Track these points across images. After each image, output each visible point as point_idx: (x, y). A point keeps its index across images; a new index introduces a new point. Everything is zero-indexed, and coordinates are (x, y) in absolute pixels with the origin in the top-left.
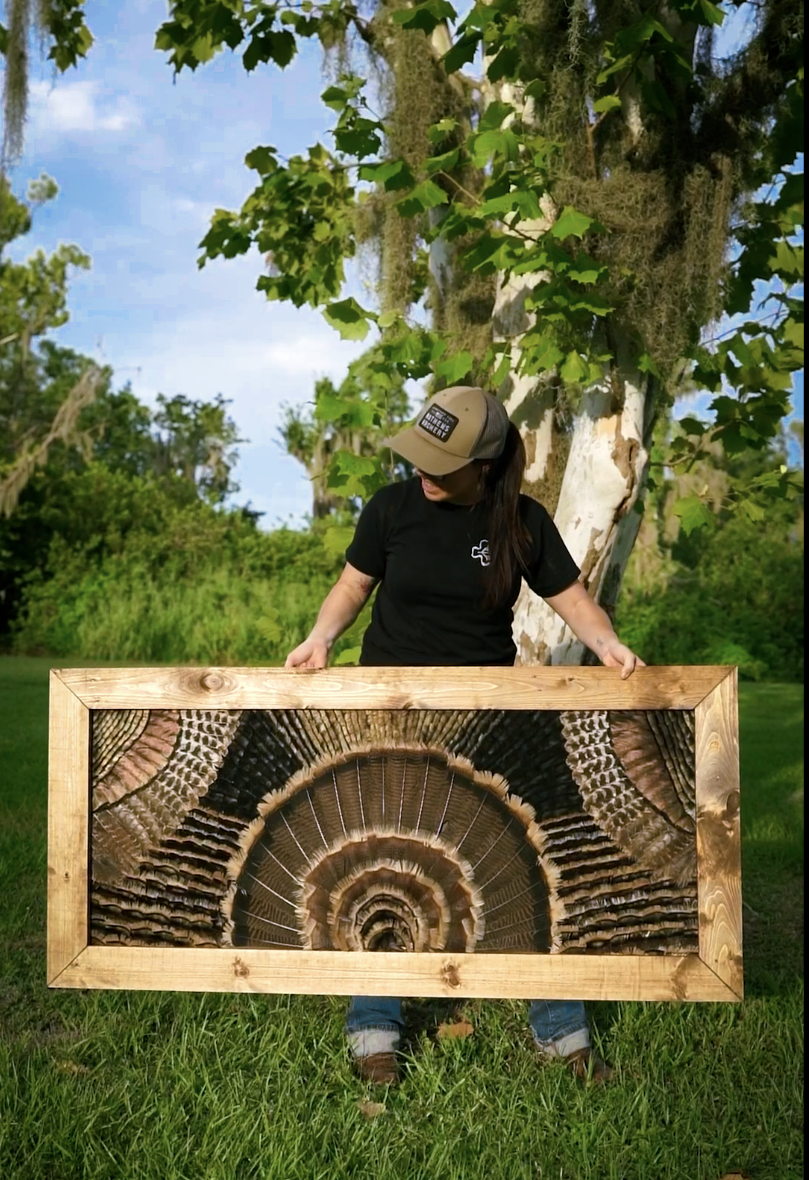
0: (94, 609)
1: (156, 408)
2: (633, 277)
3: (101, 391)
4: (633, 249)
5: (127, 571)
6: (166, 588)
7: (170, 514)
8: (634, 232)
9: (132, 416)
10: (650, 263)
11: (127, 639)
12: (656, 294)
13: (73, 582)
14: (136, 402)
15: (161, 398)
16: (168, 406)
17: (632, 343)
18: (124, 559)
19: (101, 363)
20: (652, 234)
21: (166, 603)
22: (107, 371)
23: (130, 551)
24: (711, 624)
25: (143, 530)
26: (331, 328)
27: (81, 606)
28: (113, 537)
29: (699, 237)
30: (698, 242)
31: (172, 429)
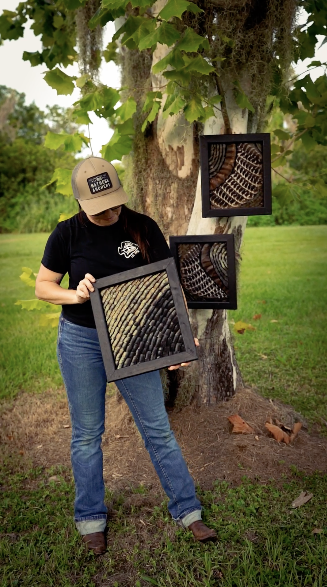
0: (23, 209)
1: (47, 111)
2: (231, 43)
3: (20, 104)
4: (231, 23)
5: (37, 190)
6: (55, 197)
7: (54, 162)
8: (230, 9)
9: (37, 115)
10: (243, 31)
11: (39, 222)
12: (249, 53)
13: (12, 197)
14: (38, 109)
15: (47, 106)
16: (51, 110)
17: (235, 89)
18: (35, 184)
19: (20, 92)
20: (243, 9)
21: (56, 204)
22: (23, 96)
23: (38, 181)
24: (309, 197)
25: (43, 170)
26: (51, 88)
27: (18, 209)
28: (29, 175)
29: (277, 9)
30: (276, 13)
31: (54, 121)
